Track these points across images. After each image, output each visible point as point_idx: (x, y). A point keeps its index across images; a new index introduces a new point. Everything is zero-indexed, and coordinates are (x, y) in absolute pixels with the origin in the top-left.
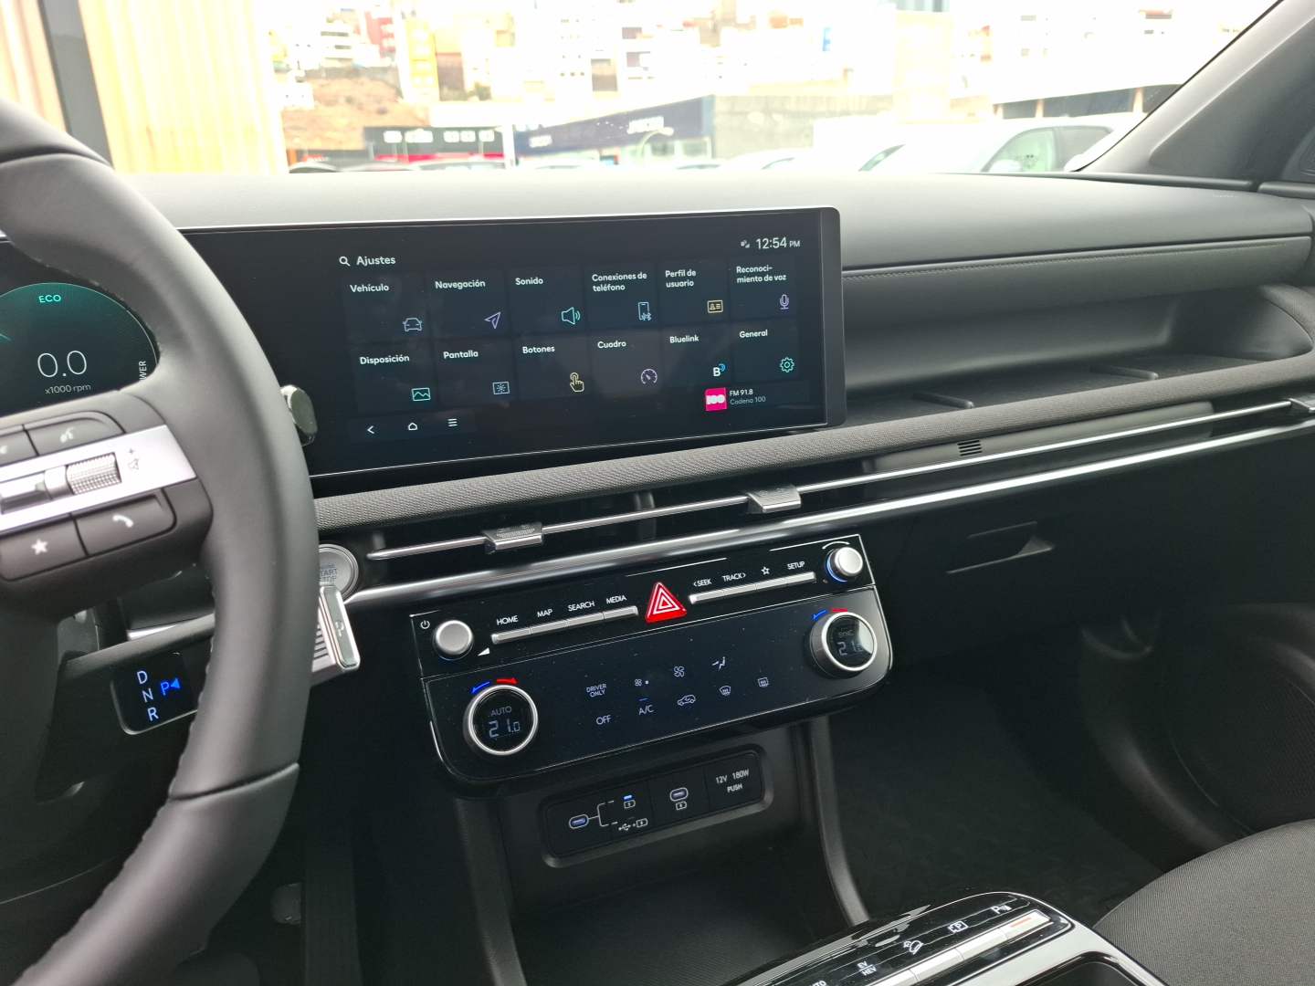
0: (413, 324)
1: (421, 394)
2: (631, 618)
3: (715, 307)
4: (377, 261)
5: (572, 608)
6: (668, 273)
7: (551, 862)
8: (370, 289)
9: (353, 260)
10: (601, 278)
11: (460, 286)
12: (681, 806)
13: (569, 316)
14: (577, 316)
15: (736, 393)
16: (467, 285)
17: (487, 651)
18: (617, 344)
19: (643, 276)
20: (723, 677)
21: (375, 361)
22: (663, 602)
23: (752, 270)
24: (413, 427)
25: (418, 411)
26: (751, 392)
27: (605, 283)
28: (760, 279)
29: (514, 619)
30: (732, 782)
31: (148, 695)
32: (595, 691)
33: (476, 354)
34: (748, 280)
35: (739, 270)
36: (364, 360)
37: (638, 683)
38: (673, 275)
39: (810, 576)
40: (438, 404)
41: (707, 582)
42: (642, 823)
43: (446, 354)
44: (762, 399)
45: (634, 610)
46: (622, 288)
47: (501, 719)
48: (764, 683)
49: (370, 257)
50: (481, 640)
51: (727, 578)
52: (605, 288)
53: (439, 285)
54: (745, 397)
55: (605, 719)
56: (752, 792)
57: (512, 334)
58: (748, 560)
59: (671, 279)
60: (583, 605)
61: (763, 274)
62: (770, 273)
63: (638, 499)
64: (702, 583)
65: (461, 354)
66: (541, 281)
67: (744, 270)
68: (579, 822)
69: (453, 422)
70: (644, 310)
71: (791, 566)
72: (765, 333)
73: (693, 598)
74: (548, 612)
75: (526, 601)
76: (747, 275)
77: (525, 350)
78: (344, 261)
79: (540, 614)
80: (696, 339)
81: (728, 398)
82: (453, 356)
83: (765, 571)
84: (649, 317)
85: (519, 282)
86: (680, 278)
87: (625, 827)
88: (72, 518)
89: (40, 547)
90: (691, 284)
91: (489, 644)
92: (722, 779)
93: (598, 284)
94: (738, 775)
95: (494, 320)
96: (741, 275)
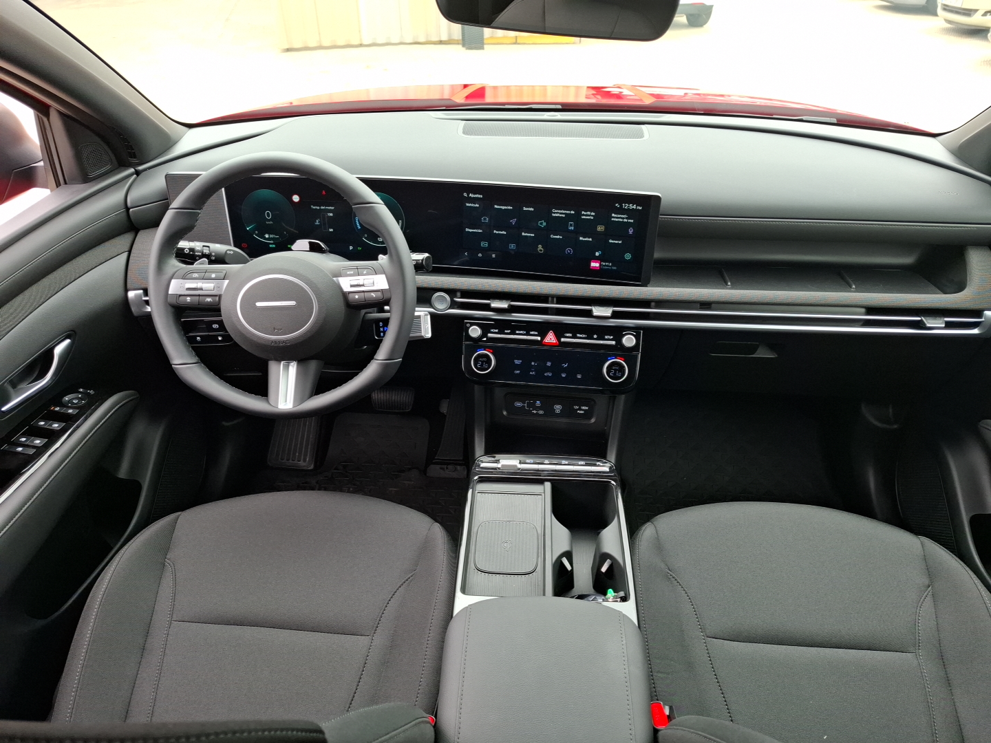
0: (485, 219)
1: (484, 244)
2: (537, 341)
3: (600, 228)
4: (476, 196)
5: (517, 332)
6: (583, 213)
7: (505, 413)
8: (473, 205)
9: (468, 195)
10: (556, 211)
11: (503, 208)
12: (558, 411)
13: (541, 224)
14: (545, 224)
15: (604, 264)
16: (505, 208)
17: (485, 339)
18: (558, 237)
19: (572, 212)
20: (564, 370)
21: (471, 230)
22: (551, 338)
23: (619, 216)
24: (480, 255)
25: (483, 250)
26: (610, 264)
27: (557, 213)
28: (622, 220)
29: (497, 331)
30: (580, 409)
31: (382, 329)
32: (517, 362)
33: (505, 233)
34: (616, 220)
35: (613, 215)
36: (467, 230)
37: (533, 364)
38: (585, 213)
39: (614, 343)
40: (490, 249)
41: (570, 335)
42: (541, 412)
43: (495, 231)
44: (615, 268)
45: (539, 338)
46: (564, 216)
47: (482, 362)
48: (579, 376)
49: (474, 194)
50: (484, 334)
51: (578, 335)
52: (557, 215)
53: (496, 206)
54: (607, 266)
55: (518, 372)
56: (588, 415)
57: (520, 227)
58: (589, 331)
59: (584, 215)
60: (522, 332)
61: (623, 218)
62: (626, 218)
63: (550, 298)
64: (568, 335)
65: (500, 232)
66: (533, 209)
67: (615, 216)
68: (518, 404)
69: (494, 256)
70: (571, 225)
71: (606, 337)
72: (620, 242)
73: (563, 340)
74: (509, 331)
75: (502, 326)
76: (616, 217)
77: (523, 234)
78: (465, 195)
79: (506, 331)
80: (591, 240)
81: (600, 265)
82: (497, 232)
83: (595, 336)
84: (573, 228)
85: (525, 209)
86: (588, 215)
87: (535, 412)
88: (363, 292)
89: (357, 297)
90: (592, 218)
91: (486, 336)
92: (577, 407)
93: (554, 213)
94: (583, 408)
95: (513, 221)
96: (614, 217)
